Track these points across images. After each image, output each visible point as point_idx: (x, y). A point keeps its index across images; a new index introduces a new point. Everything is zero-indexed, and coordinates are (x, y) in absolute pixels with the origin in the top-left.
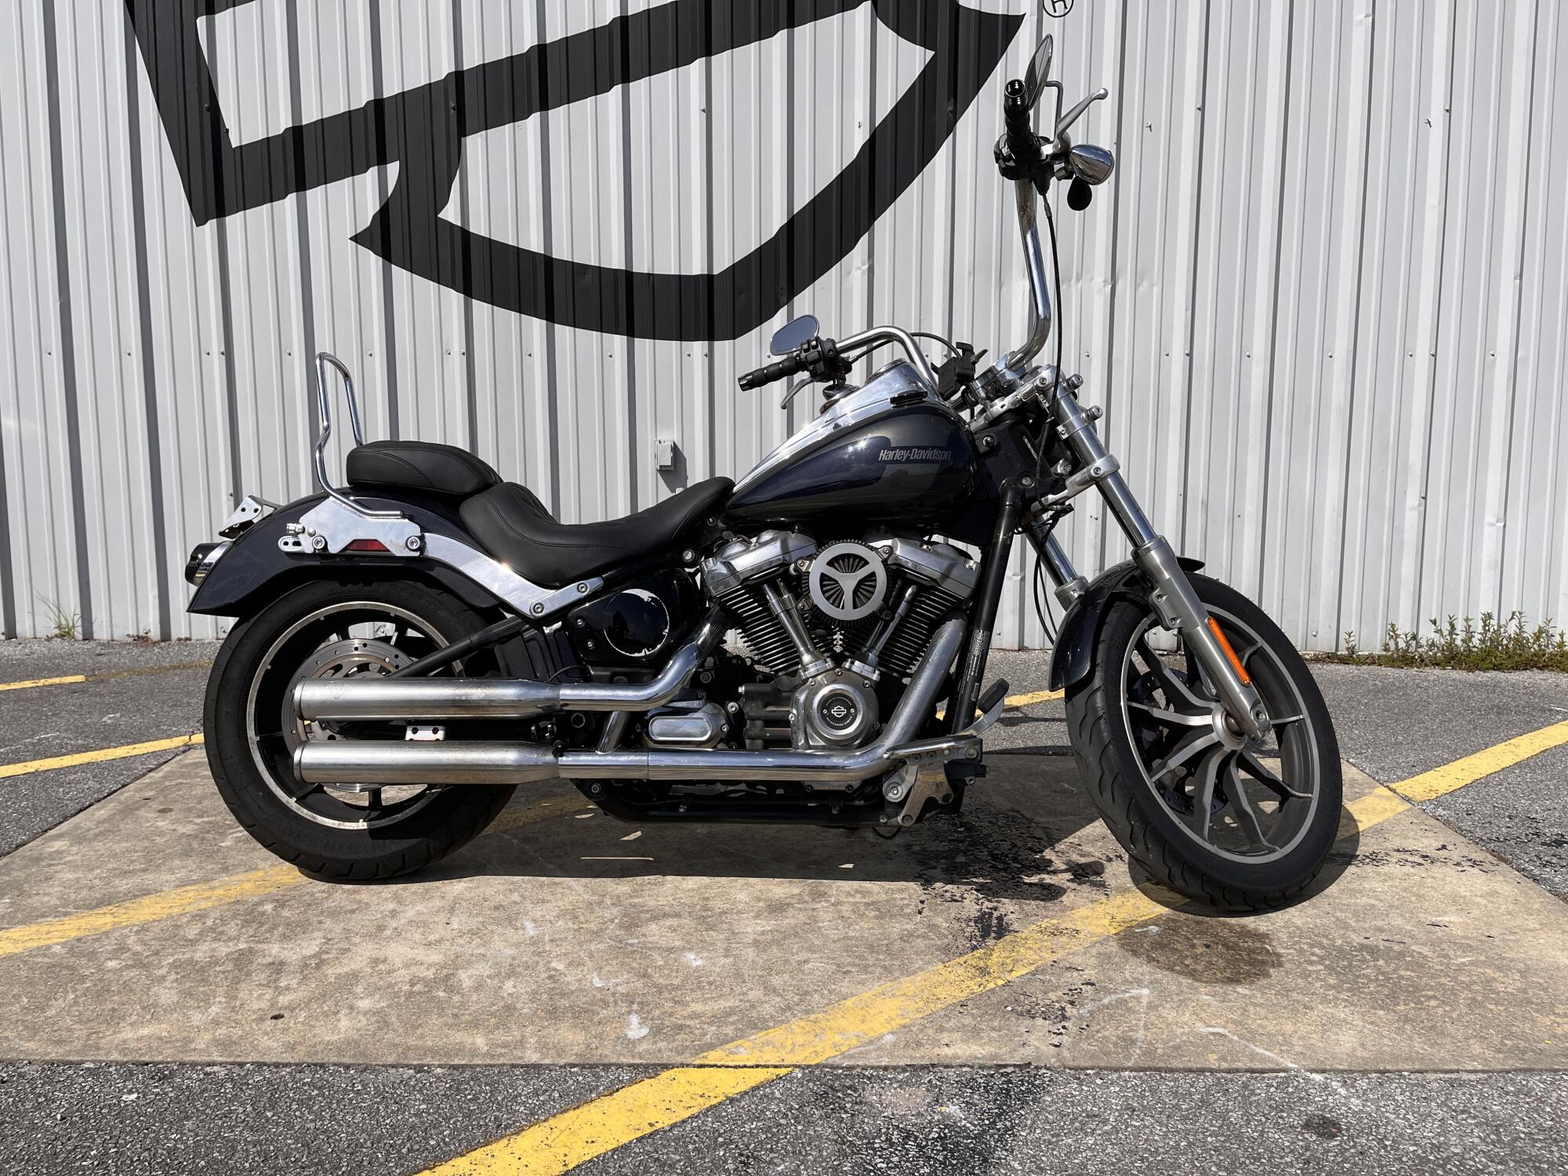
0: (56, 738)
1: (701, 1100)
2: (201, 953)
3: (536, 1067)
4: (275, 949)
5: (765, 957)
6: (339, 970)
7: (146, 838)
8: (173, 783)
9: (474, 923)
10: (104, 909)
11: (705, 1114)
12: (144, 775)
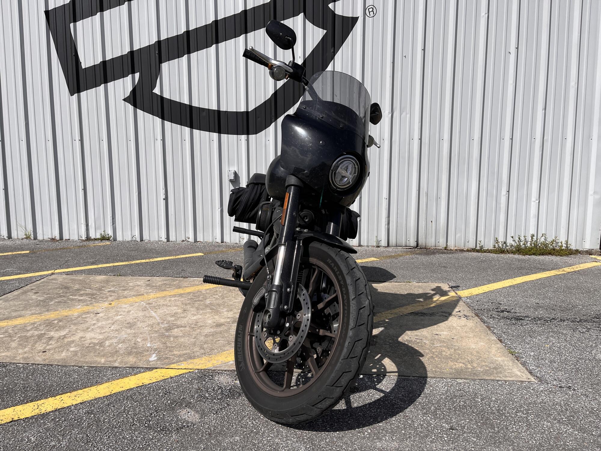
0: (11, 270)
1: (162, 377)
2: (29, 334)
3: (116, 367)
4: (52, 334)
5: (206, 339)
6: (69, 340)
7: (27, 301)
8: (43, 285)
9: (118, 327)
10: (6, 321)
11: (161, 381)
12: (35, 282)
